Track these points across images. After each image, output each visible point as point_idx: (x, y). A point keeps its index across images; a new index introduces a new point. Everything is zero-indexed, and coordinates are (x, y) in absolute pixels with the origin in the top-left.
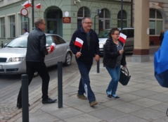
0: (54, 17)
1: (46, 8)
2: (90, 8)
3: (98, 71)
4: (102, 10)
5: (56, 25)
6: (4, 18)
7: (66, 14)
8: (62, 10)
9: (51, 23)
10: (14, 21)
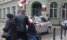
0: (37, 8)
1: (33, 2)
2: (58, 3)
3: (61, 39)
4: (65, 4)
5: (38, 12)
6: (9, 8)
7: (44, 6)
8: (42, 4)
9: (35, 11)
10: (15, 9)
